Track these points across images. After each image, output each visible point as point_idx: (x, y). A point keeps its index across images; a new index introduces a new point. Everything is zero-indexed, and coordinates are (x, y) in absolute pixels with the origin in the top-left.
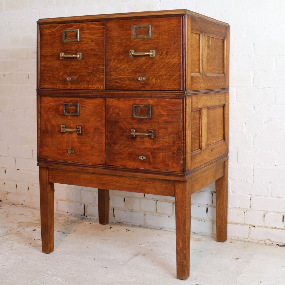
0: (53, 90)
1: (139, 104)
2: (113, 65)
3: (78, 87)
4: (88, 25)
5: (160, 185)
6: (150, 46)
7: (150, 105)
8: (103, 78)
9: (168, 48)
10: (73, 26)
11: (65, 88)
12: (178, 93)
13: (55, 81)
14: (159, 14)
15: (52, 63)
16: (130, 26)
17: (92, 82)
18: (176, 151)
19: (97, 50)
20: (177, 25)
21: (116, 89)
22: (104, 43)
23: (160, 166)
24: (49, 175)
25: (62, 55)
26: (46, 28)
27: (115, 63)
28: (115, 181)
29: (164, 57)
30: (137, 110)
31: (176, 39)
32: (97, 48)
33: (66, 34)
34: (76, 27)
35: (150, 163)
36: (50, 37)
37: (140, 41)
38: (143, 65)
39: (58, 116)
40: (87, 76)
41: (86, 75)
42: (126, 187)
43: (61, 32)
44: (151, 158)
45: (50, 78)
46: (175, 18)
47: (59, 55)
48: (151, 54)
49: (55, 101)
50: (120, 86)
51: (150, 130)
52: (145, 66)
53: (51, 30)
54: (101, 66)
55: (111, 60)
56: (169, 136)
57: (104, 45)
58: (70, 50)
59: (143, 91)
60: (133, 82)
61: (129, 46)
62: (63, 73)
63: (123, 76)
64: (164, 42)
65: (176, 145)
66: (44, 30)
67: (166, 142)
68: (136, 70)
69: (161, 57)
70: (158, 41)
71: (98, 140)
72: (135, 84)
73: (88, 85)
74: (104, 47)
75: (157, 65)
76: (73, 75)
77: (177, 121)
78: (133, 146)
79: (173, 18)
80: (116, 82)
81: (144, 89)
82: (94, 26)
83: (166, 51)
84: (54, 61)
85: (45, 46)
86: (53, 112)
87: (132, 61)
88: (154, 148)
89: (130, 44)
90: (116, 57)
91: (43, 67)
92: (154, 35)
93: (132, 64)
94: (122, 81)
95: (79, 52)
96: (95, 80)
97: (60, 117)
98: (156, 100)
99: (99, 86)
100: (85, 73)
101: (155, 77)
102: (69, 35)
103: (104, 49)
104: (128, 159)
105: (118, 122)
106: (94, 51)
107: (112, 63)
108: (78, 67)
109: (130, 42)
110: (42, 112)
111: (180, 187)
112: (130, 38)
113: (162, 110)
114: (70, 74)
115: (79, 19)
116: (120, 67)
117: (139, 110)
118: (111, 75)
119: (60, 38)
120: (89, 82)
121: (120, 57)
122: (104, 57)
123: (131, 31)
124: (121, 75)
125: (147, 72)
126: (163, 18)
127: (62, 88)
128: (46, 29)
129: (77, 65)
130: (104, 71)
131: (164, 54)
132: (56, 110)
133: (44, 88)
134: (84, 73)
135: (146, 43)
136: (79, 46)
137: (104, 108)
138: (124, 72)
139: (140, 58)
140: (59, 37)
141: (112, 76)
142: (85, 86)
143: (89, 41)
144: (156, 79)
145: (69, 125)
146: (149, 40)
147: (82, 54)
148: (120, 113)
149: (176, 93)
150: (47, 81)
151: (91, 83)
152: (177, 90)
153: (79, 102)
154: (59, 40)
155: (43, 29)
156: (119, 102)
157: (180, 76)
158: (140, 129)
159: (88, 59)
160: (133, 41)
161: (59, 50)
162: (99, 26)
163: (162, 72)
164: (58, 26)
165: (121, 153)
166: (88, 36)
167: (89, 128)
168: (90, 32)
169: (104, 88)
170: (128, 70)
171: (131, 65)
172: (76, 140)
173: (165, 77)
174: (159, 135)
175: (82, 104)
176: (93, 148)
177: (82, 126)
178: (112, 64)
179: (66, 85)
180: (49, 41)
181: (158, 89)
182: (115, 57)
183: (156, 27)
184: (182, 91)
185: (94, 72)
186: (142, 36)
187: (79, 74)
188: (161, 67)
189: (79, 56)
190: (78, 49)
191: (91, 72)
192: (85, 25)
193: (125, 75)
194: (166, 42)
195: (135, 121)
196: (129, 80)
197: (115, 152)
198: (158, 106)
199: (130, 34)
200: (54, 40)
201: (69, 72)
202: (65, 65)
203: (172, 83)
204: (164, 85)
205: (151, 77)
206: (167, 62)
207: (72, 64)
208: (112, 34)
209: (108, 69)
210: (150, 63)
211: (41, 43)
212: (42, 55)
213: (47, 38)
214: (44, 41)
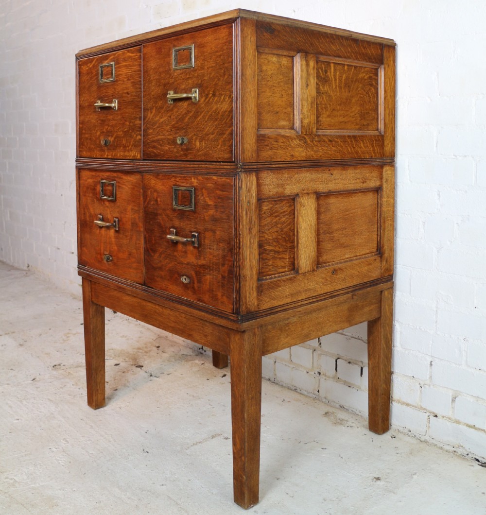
0: (90, 159)
1: (180, 186)
2: (150, 118)
3: (114, 156)
4: (124, 54)
5: (211, 331)
6: (193, 82)
7: (193, 187)
8: (140, 139)
9: (216, 84)
10: (109, 57)
11: (101, 157)
12: (229, 167)
13: (92, 146)
14: (203, 23)
15: (89, 118)
16: (169, 49)
18: (226, 274)
19: (134, 94)
20: (227, 39)
21: (153, 159)
22: (141, 81)
23: (206, 298)
24: (91, 291)
25: (99, 104)
27: (153, 114)
28: (158, 313)
29: (211, 100)
30: (178, 196)
31: (226, 65)
32: (133, 90)
33: (102, 71)
34: (112, 59)
35: (195, 292)
36: (87, 77)
37: (180, 74)
38: (185, 116)
39: (95, 200)
40: (123, 137)
41: (123, 135)
42: (171, 327)
43: (97, 68)
44: (196, 283)
45: (88, 141)
46: (225, 28)
48: (194, 95)
49: (93, 177)
50: (159, 153)
51: (194, 232)
52: (187, 118)
53: (88, 67)
54: (138, 120)
55: (148, 110)
56: (217, 245)
57: (141, 84)
58: (107, 96)
59: (184, 162)
60: (173, 147)
61: (168, 83)
63: (162, 136)
64: (210, 74)
65: (227, 262)
66: (83, 66)
67: (214, 257)
68: (177, 125)
69: (207, 100)
70: (203, 71)
71: (136, 243)
72: (175, 150)
73: (125, 152)
74: (141, 88)
75: (202, 115)
76: (109, 136)
77: (228, 219)
78: (174, 258)
79: (222, 27)
80: (154, 147)
81: (186, 159)
82: (130, 54)
83: (213, 89)
84: (91, 114)
85: (83, 91)
86: (91, 195)
87: (172, 110)
88: (200, 265)
89: (169, 81)
91: (81, 124)
92: (198, 62)
93: (171, 115)
94: (160, 145)
95: (115, 98)
96: (132, 143)
97: (97, 202)
98: (200, 178)
99: (135, 153)
101: (199, 138)
102: (105, 71)
103: (141, 92)
104: (169, 280)
105: (156, 215)
106: (131, 95)
107: (149, 115)
108: (114, 122)
109: (169, 77)
110: (81, 194)
111: (237, 340)
112: (170, 70)
113: (208, 197)
115: (115, 45)
116: (159, 120)
117: (180, 195)
118: (148, 135)
119: (97, 78)
120: (125, 146)
121: (158, 104)
122: (142, 105)
123: (169, 57)
124: (159, 135)
125: (190, 128)
126: (208, 30)
127: (99, 157)
129: (113, 119)
130: (140, 128)
131: (210, 95)
132: (94, 190)
134: (120, 131)
135: (189, 78)
136: (115, 89)
137: (142, 191)
138: (162, 130)
139: (181, 104)
140: (95, 76)
141: (150, 137)
142: (122, 154)
143: (125, 79)
144: (201, 141)
145: (107, 217)
146: (192, 71)
147: (118, 101)
148: (159, 200)
149: (226, 167)
150: (84, 145)
151: (128, 148)
152: (227, 160)
153: (116, 179)
154: (96, 81)
156: (158, 181)
157: (231, 134)
158: (182, 229)
159: (125, 109)
160: (172, 75)
161: (96, 96)
162: (135, 54)
163: (208, 128)
164: (95, 59)
165: (161, 268)
166: (124, 71)
167: (126, 222)
168: (126, 66)
169: (141, 157)
170: (167, 125)
171: (170, 117)
172: (113, 240)
173: (212, 137)
174: (204, 242)
175: (119, 183)
176: (130, 254)
177: (120, 218)
178: (150, 115)
180: (86, 83)
181: (203, 158)
182: (153, 105)
183: (200, 46)
184: (234, 162)
185: (130, 131)
186: (182, 66)
187: (115, 134)
188: (206, 120)
189: (115, 104)
190: (114, 94)
191: (127, 131)
192: (121, 54)
193: (164, 135)
194: (213, 73)
195: (176, 214)
196: (169, 143)
197: (155, 266)
198: (204, 190)
199: (169, 64)
200: (91, 82)
201: (105, 132)
202: (102, 120)
203: (221, 147)
204: (211, 152)
205: (194, 138)
206: (214, 109)
207: (109, 117)
208: (149, 65)
209: (145, 125)
210: (193, 112)
211: (80, 88)
212: (81, 106)
213: (84, 79)
214: (82, 84)
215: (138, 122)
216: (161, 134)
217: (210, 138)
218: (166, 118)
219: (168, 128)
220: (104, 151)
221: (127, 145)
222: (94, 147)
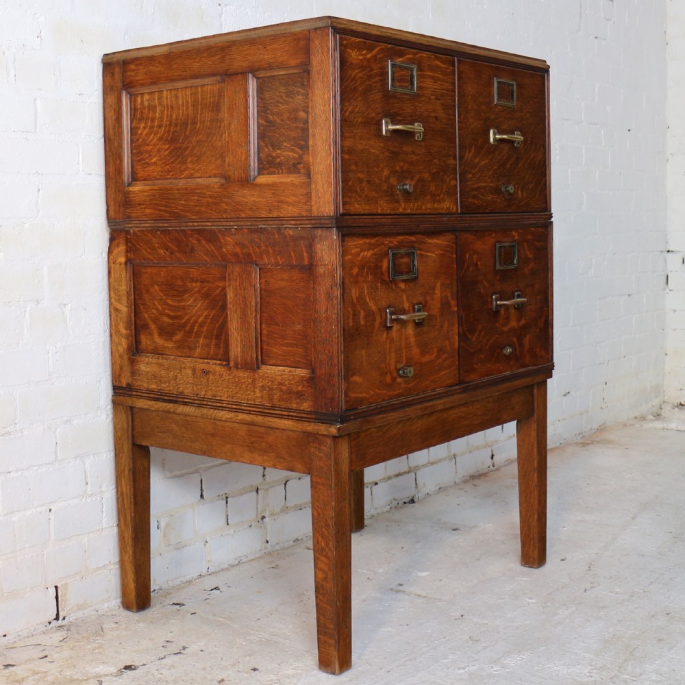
0: (371, 217)
1: (503, 242)
2: (469, 159)
3: (417, 209)
4: (429, 58)
6: (514, 123)
7: (515, 241)
8: (456, 186)
9: (533, 131)
10: (405, 55)
11: (393, 212)
13: (374, 194)
15: (366, 145)
16: (491, 77)
17: (439, 195)
19: (444, 121)
21: (475, 212)
26: (351, 44)
27: (471, 154)
29: (529, 147)
32: (444, 116)
33: (393, 73)
34: (410, 59)
35: (516, 359)
36: (361, 72)
37: (502, 111)
38: (507, 160)
39: (380, 285)
40: (430, 182)
41: (430, 179)
43: (384, 64)
45: (363, 185)
46: (539, 75)
47: (379, 124)
49: (371, 247)
50: (481, 204)
51: (517, 291)
52: (509, 163)
53: (362, 55)
54: (452, 159)
55: (467, 148)
57: (456, 111)
58: (400, 115)
59: (507, 215)
60: (496, 196)
61: (489, 119)
62: (389, 172)
63: (483, 183)
64: (528, 119)
65: (543, 314)
66: (349, 50)
68: (500, 170)
69: (526, 147)
70: (523, 114)
71: (448, 331)
72: (499, 200)
73: (434, 203)
74: (455, 116)
76: (406, 178)
78: (495, 330)
80: (474, 197)
81: (510, 211)
82: (439, 63)
83: (531, 136)
84: (369, 139)
85: (351, 96)
86: (370, 278)
87: (494, 151)
88: (521, 327)
89: (490, 116)
90: (473, 142)
91: (348, 153)
92: (518, 103)
93: (493, 158)
94: (482, 194)
95: (417, 121)
96: (444, 190)
97: (384, 287)
99: (450, 205)
100: (427, 174)
101: (521, 186)
102: (398, 74)
104: (490, 360)
106: (441, 122)
107: (467, 154)
108: (415, 158)
109: (490, 112)
110: (347, 281)
112: (491, 102)
113: (529, 250)
114: (403, 176)
115: (414, 40)
116: (478, 163)
117: (503, 254)
118: (467, 180)
119: (382, 80)
120: (434, 195)
121: (478, 142)
122: (456, 139)
123: (491, 87)
124: (480, 182)
125: (512, 175)
126: (527, 71)
127: (388, 212)
128: (353, 50)
129: (413, 153)
130: (455, 170)
131: (528, 142)
132: (375, 269)
133: (352, 213)
134: (425, 173)
135: (510, 118)
136: (416, 107)
137: (455, 256)
138: (483, 175)
139: (503, 146)
140: (380, 75)
141: (469, 183)
142: (429, 206)
143: (432, 97)
144: (522, 191)
145: (401, 306)
146: (513, 111)
148: (479, 263)
150: (356, 192)
151: (438, 198)
152: (544, 210)
153: (416, 245)
154: (379, 84)
155: (345, 46)
158: (505, 292)
159: (432, 141)
160: (493, 110)
161: (379, 110)
162: (446, 66)
163: (527, 177)
164: (378, 46)
165: (480, 351)
166: (429, 84)
167: (434, 305)
168: (432, 77)
169: (457, 210)
170: (489, 170)
171: (492, 160)
172: (412, 340)
173: (531, 186)
175: (421, 249)
176: (441, 350)
177: (424, 303)
178: (469, 155)
179: (395, 203)
180: (358, 83)
181: (525, 209)
182: (471, 141)
185: (441, 173)
186: (504, 102)
187: (417, 177)
188: (526, 167)
190: (413, 114)
191: (437, 172)
192: (425, 57)
193: (485, 182)
194: (531, 120)
195: (498, 277)
196: (492, 191)
197: (472, 350)
198: (525, 244)
199: (490, 95)
200: (369, 83)
201: (400, 171)
202: (392, 152)
204: (531, 202)
205: (517, 185)
206: (532, 157)
207: (406, 149)
208: (466, 88)
209: (462, 167)
210: (514, 158)
211: (343, 87)
212: (345, 120)
213: (354, 74)
214: (349, 82)
215: (451, 161)
216: (482, 180)
218: (487, 161)
219: (490, 173)
220: (398, 202)
221: (436, 193)
222: (377, 195)
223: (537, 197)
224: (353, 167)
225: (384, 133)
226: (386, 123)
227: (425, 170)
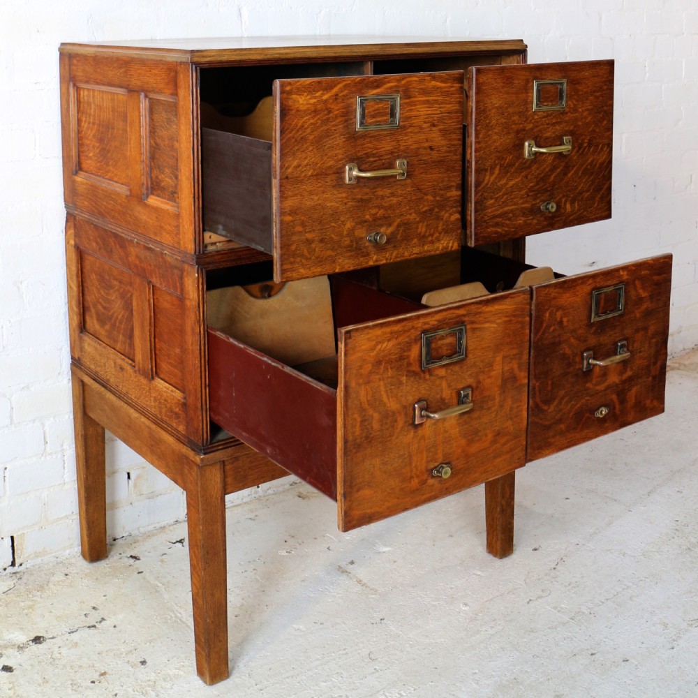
2: (490, 183)
3: (396, 257)
4: (422, 80)
6: (564, 128)
9: (593, 131)
10: (385, 84)
13: (329, 253)
15: (318, 200)
16: (527, 81)
17: (432, 235)
19: (444, 149)
20: (607, 77)
26: (298, 89)
27: (494, 176)
29: (586, 150)
31: (605, 108)
32: (444, 142)
33: (363, 109)
34: (391, 88)
36: (313, 118)
37: (544, 117)
38: (549, 173)
40: (418, 222)
41: (418, 219)
43: (349, 102)
45: (313, 246)
47: (340, 172)
50: (506, 231)
52: (554, 175)
53: (315, 98)
54: (455, 189)
55: (486, 170)
58: (374, 155)
60: (531, 217)
61: (524, 130)
62: (353, 224)
63: (512, 205)
64: (586, 118)
66: (294, 96)
68: (538, 187)
69: (581, 151)
70: (577, 114)
72: (535, 221)
73: (423, 245)
75: (575, 169)
76: (381, 226)
80: (498, 225)
82: (438, 83)
83: (589, 137)
84: (324, 192)
85: (297, 148)
87: (529, 167)
89: (525, 127)
90: (497, 162)
91: (290, 215)
92: (570, 103)
93: (528, 174)
94: (509, 219)
95: (398, 157)
96: (440, 228)
99: (448, 243)
100: (413, 215)
101: (570, 199)
102: (371, 110)
106: (438, 151)
108: (395, 200)
109: (525, 121)
112: (526, 110)
114: (375, 224)
116: (506, 184)
118: (486, 208)
119: (346, 121)
120: (424, 236)
121: (506, 160)
123: (527, 93)
124: (507, 206)
125: (557, 189)
127: (352, 269)
129: (393, 195)
131: (585, 145)
134: (411, 214)
135: (556, 122)
136: (398, 141)
138: (512, 197)
139: (543, 157)
140: (342, 116)
141: (489, 211)
143: (425, 125)
144: (572, 203)
146: (562, 114)
147: (408, 162)
150: (302, 256)
151: (430, 238)
154: (341, 126)
155: (289, 93)
157: (610, 188)
159: (423, 175)
160: (530, 119)
161: (340, 157)
162: (449, 84)
163: (581, 186)
164: (340, 82)
166: (422, 111)
168: (428, 101)
170: (520, 190)
171: (526, 177)
173: (587, 195)
178: (489, 178)
179: (362, 256)
180: (309, 131)
182: (494, 161)
183: (573, 83)
185: (436, 210)
186: (548, 106)
187: (400, 220)
188: (579, 175)
190: (396, 150)
191: (430, 210)
192: (416, 81)
193: (515, 204)
194: (589, 118)
196: (524, 213)
199: (527, 103)
200: (325, 128)
201: (371, 219)
202: (362, 200)
203: (598, 205)
204: (585, 213)
205: (563, 200)
206: (589, 161)
207: (381, 193)
208: (489, 101)
210: (561, 168)
211: (284, 141)
212: (287, 178)
213: (301, 122)
214: (294, 132)
215: (454, 193)
216: (510, 204)
217: (586, 196)
219: (523, 192)
220: (366, 255)
221: (428, 234)
222: (333, 254)
223: (596, 205)
224: (299, 229)
225: (347, 181)
226: (350, 169)
227: (413, 211)
